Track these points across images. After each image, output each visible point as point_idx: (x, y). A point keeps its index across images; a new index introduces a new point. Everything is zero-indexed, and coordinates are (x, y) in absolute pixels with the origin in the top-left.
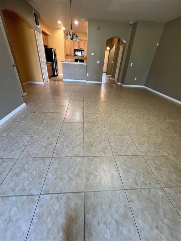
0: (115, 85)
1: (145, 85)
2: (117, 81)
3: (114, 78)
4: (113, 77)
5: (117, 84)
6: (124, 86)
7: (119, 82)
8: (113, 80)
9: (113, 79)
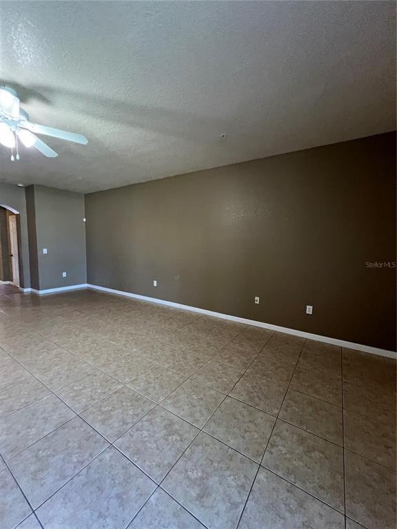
0: (17, 297)
1: (88, 283)
2: (21, 286)
3: (12, 281)
4: (8, 277)
5: (22, 293)
6: (41, 292)
7: (27, 288)
8: (10, 285)
9: (8, 282)
